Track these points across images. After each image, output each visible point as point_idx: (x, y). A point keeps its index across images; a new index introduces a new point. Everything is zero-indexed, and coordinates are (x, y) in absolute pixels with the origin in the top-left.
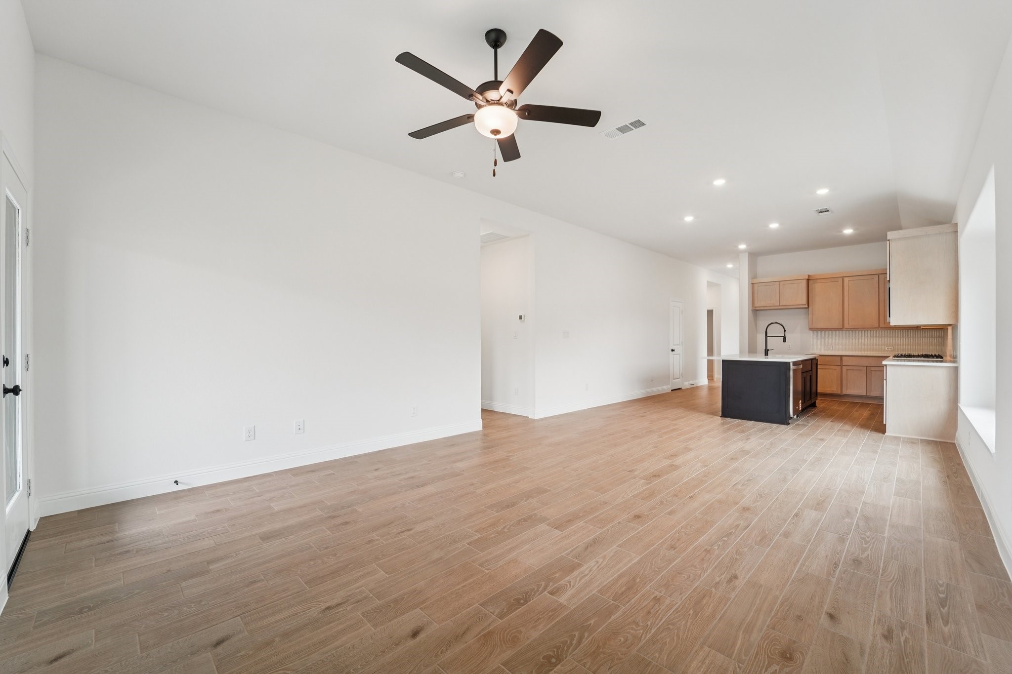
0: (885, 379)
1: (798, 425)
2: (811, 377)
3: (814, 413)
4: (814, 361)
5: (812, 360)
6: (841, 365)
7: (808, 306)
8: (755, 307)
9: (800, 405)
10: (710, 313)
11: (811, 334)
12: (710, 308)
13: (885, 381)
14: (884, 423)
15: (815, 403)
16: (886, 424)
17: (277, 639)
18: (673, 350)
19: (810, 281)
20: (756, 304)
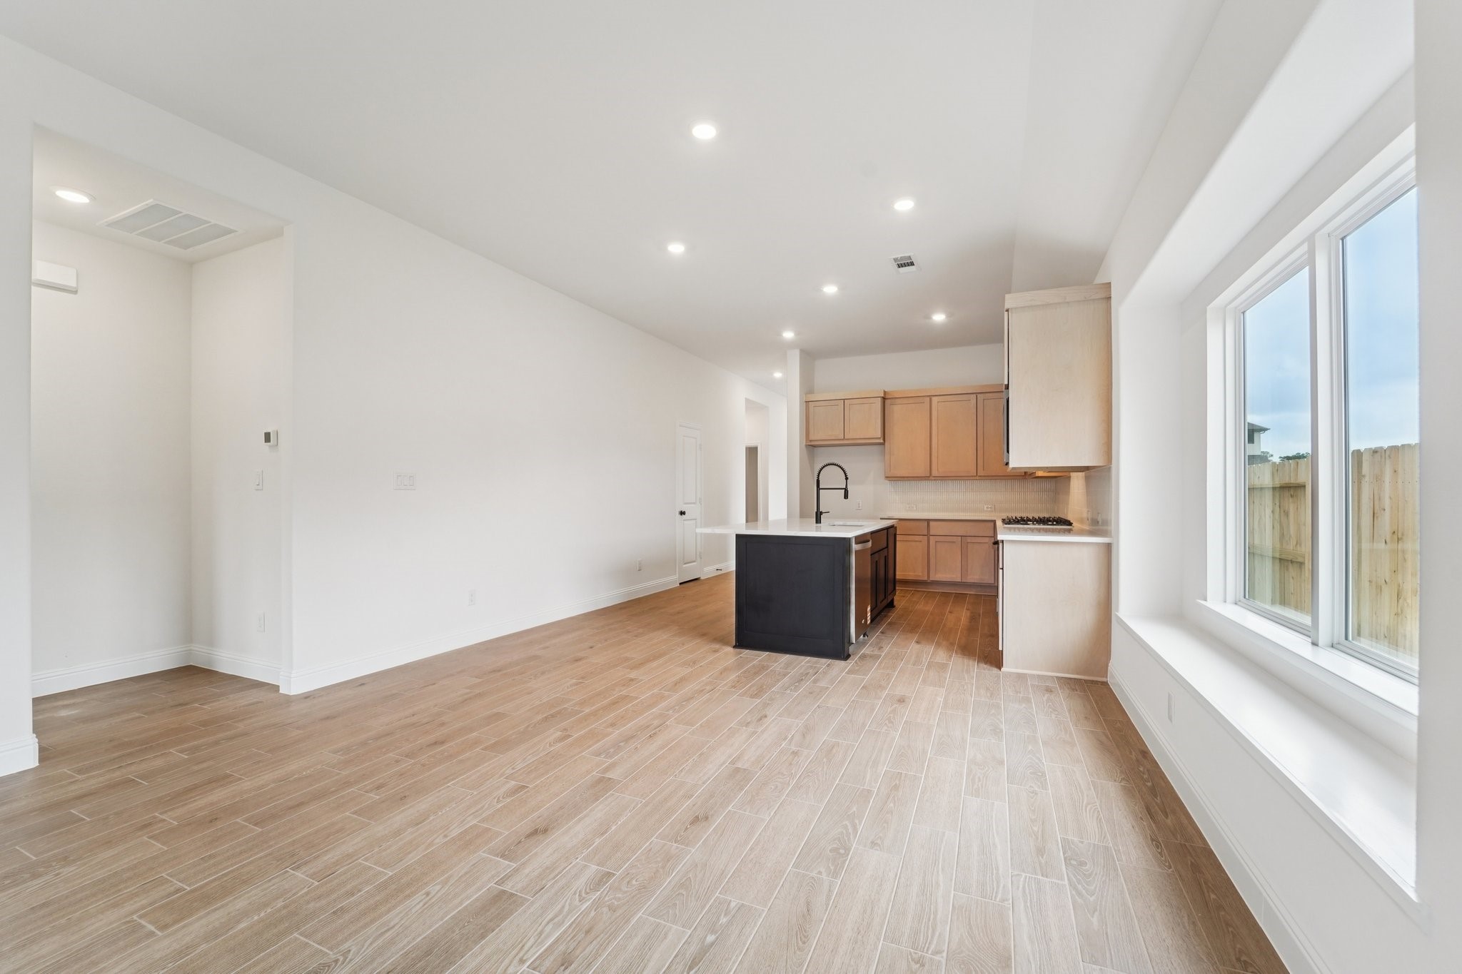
0: (1001, 566)
1: (864, 657)
2: (886, 558)
3: (890, 624)
4: (891, 531)
5: (887, 529)
6: (928, 535)
7: (884, 440)
8: (811, 441)
9: (869, 614)
10: (752, 453)
11: (887, 485)
12: (752, 444)
13: (1001, 571)
14: (1000, 649)
15: (893, 600)
16: (1002, 651)
18: (682, 513)
19: (887, 402)
20: (812, 437)
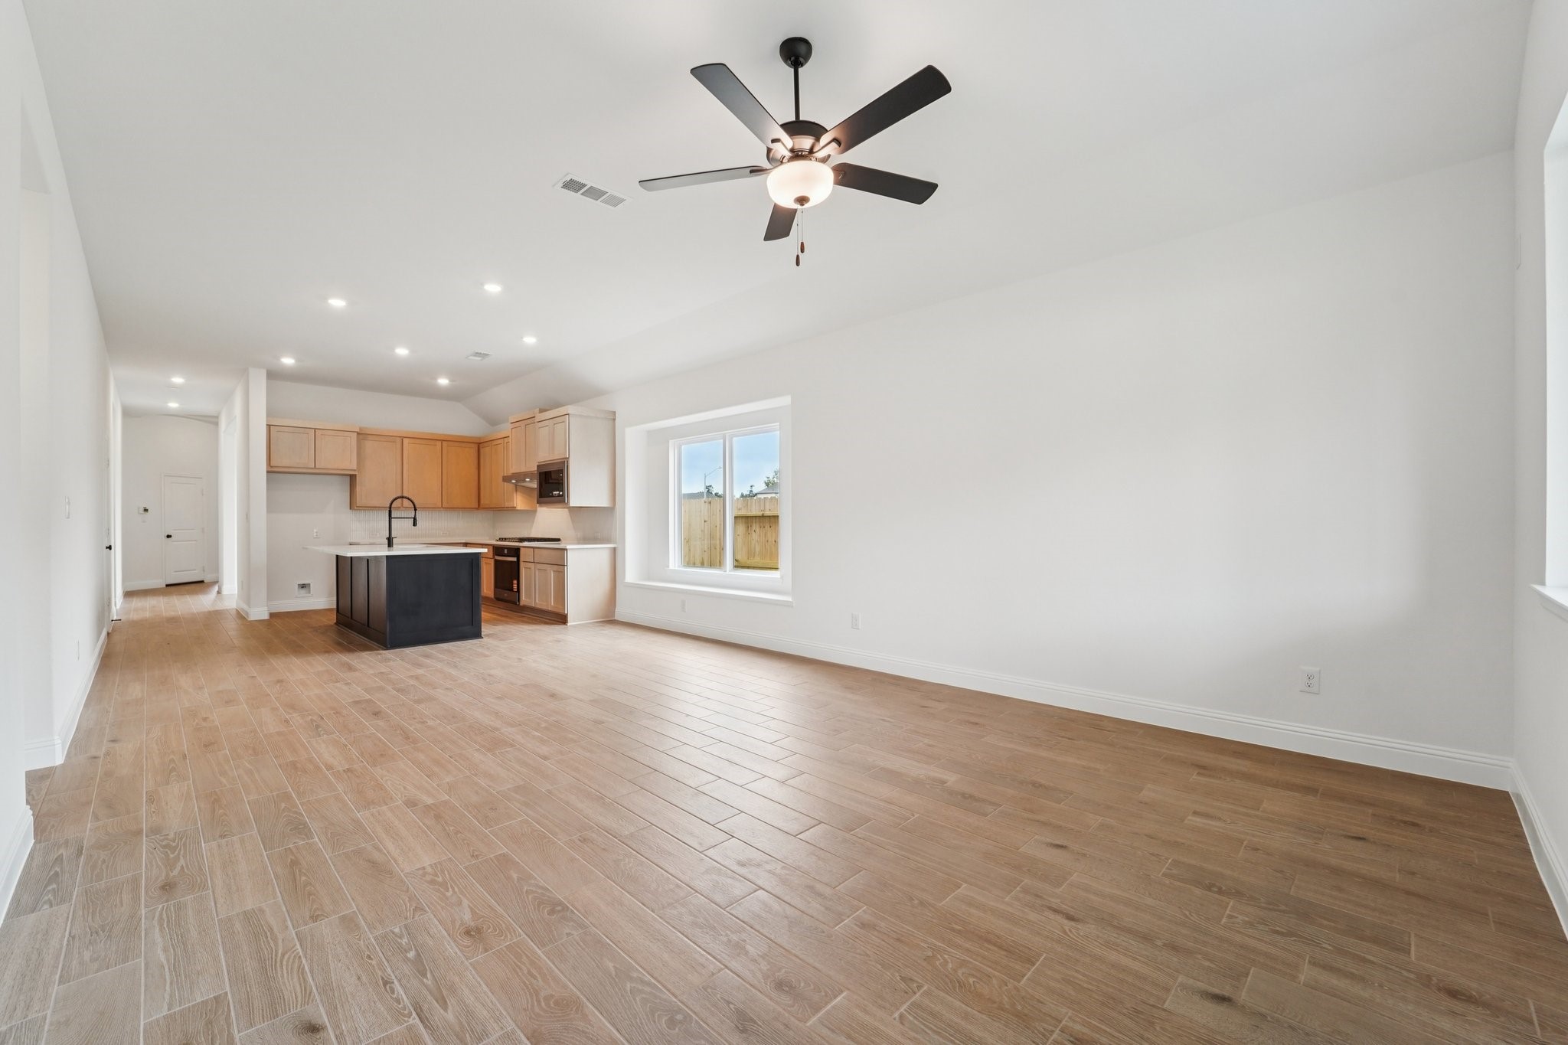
7: (358, 472)
8: (273, 467)
11: (350, 514)
16: (567, 614)
17: (1159, 943)
19: (360, 437)
20: (274, 463)
